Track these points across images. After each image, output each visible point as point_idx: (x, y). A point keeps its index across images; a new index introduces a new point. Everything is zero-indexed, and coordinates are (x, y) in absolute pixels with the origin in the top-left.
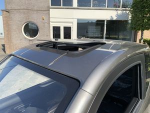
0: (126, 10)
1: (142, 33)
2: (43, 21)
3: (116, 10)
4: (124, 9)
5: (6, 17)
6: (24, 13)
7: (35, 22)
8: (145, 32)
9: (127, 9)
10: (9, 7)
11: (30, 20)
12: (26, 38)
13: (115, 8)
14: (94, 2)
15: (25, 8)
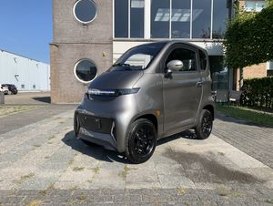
1: (241, 71)
2: (104, 58)
3: (204, 41)
4: (216, 40)
5: (54, 52)
6: (78, 47)
9: (220, 40)
11: (85, 56)
12: (78, 82)
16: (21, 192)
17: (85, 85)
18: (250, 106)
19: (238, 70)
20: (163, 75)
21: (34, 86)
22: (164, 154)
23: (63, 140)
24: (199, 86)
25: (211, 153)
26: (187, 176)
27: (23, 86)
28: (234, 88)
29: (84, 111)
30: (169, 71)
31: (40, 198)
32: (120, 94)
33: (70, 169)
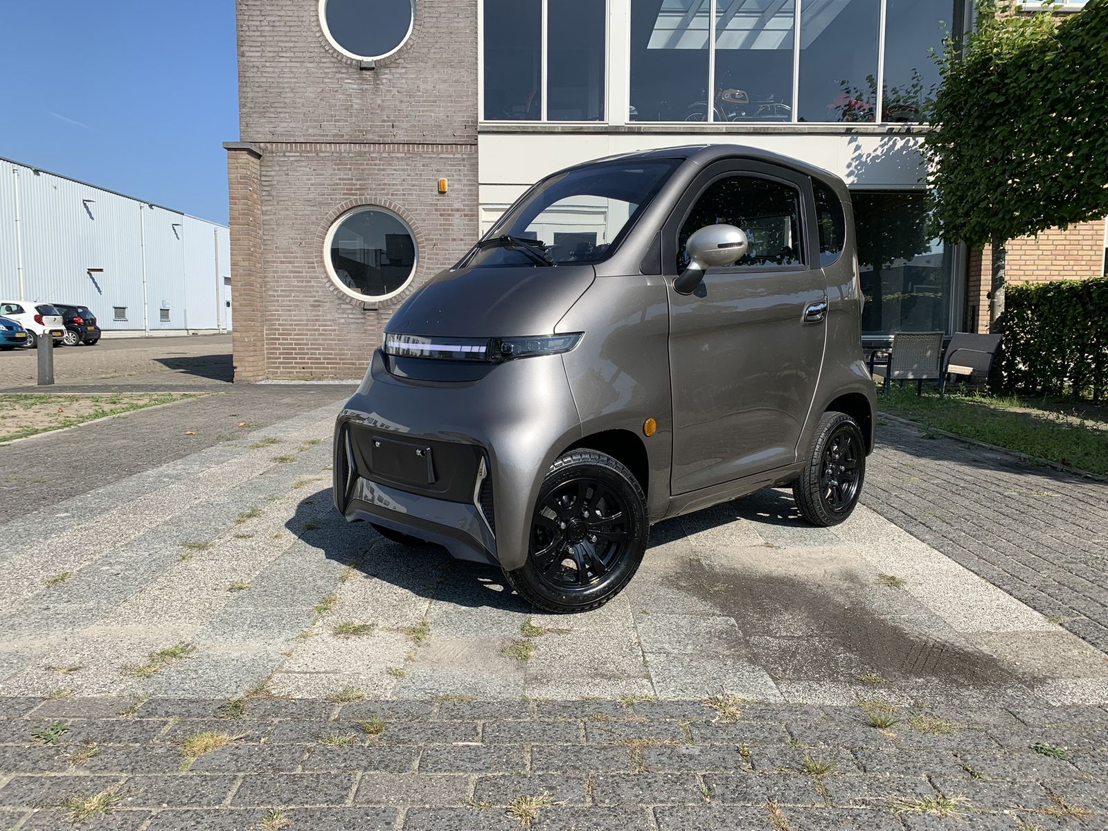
0: (909, 132)
1: (999, 255)
2: (443, 202)
3: (848, 132)
4: (897, 126)
5: (245, 180)
6: (340, 161)
7: (397, 204)
8: (1016, 247)
9: (915, 126)
10: (261, 132)
11: (368, 197)
12: (343, 297)
13: (843, 126)
14: (727, 96)
15: (347, 131)
16: (152, 707)
17: (366, 309)
18: (1028, 396)
19: (988, 249)
20: (669, 283)
21: (165, 313)
22: (671, 581)
23: (290, 525)
24: (812, 321)
25: (851, 577)
26: (753, 659)
27: (120, 312)
28: (970, 323)
29: (374, 419)
30: (695, 266)
31: (222, 727)
32: (508, 356)
33: (322, 629)
